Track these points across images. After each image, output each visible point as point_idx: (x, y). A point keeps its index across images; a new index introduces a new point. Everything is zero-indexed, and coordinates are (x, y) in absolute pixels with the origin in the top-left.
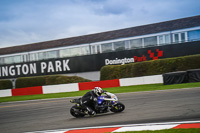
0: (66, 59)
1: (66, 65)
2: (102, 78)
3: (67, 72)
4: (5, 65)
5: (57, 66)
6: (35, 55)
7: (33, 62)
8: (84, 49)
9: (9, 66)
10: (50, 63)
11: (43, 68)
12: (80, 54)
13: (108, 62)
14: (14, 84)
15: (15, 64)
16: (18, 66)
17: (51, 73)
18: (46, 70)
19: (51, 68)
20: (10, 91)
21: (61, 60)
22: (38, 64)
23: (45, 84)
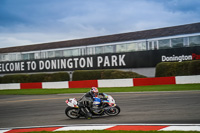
0: (122, 54)
1: (121, 60)
2: (157, 74)
3: (123, 67)
4: (63, 58)
5: (113, 61)
6: (92, 50)
7: (90, 56)
8: (140, 45)
9: (67, 58)
10: (107, 57)
11: (99, 62)
12: (137, 49)
13: (165, 59)
14: (71, 76)
15: (73, 57)
16: (76, 60)
17: (107, 67)
18: (102, 64)
19: (107, 63)
20: (67, 83)
21: (117, 54)
22: (95, 57)
23: (100, 78)
